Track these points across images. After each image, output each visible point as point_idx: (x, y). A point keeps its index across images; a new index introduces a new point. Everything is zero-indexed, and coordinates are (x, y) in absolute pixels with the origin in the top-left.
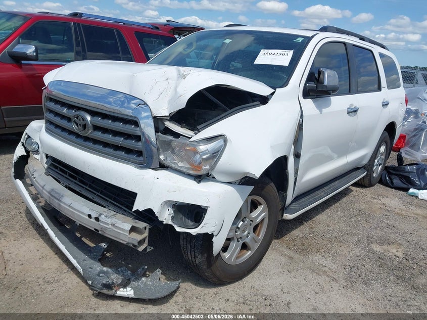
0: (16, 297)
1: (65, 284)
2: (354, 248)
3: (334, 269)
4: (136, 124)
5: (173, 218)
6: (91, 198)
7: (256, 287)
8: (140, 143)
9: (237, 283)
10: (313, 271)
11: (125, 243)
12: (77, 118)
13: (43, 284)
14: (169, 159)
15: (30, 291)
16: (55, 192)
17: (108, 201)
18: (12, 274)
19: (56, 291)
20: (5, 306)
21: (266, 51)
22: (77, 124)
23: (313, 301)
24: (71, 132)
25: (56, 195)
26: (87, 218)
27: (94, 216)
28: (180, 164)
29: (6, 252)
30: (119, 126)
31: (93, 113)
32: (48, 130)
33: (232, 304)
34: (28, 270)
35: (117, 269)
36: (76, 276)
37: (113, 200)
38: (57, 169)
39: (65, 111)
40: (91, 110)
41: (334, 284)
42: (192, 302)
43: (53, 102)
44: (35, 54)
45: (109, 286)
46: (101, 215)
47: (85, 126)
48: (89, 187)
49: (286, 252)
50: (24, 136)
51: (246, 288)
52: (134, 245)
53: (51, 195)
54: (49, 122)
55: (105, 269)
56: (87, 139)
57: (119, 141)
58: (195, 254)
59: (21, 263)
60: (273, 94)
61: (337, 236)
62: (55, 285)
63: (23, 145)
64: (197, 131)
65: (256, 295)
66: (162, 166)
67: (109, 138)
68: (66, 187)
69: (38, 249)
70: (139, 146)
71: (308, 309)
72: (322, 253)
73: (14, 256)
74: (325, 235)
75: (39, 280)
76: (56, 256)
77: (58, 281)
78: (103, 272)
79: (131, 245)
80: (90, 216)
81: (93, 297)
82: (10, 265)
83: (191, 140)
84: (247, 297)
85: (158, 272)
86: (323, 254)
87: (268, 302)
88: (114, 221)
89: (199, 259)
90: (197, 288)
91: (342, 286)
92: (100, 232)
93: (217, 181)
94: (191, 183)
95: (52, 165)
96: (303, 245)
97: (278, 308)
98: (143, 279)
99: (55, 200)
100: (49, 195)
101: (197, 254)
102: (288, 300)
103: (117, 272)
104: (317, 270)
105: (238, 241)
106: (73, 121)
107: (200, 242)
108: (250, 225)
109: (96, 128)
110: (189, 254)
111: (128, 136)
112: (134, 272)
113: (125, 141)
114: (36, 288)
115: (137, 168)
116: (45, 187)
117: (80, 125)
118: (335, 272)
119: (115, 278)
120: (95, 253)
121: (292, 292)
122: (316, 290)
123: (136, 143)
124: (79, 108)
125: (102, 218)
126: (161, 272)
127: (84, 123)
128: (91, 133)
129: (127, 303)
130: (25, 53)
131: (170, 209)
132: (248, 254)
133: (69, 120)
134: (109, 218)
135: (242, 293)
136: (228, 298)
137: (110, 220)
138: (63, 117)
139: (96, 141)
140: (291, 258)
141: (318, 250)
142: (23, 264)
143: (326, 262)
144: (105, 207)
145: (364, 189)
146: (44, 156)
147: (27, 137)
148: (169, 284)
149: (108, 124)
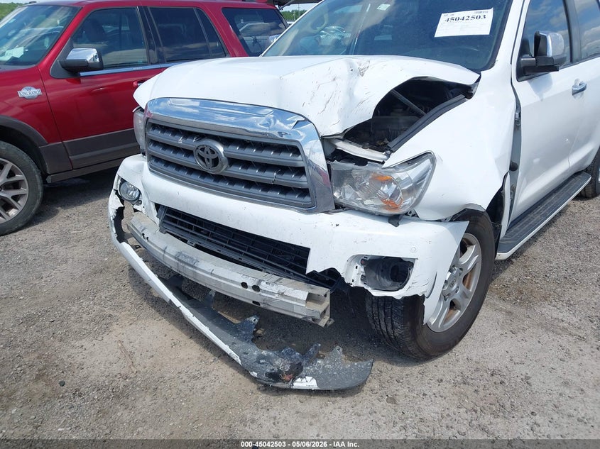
0: (160, 401)
1: (217, 377)
2: (596, 290)
3: (577, 324)
4: (296, 150)
5: (363, 279)
6: (237, 259)
7: (474, 359)
8: (304, 178)
9: (446, 356)
10: (547, 329)
11: (301, 317)
12: (203, 149)
13: (188, 380)
14: (348, 196)
15: (174, 391)
16: (185, 256)
17: (262, 261)
18: (145, 370)
19: (208, 389)
20: (151, 413)
21: (449, 15)
22: (203, 159)
23: (560, 373)
24: (191, 170)
25: (188, 260)
26: (241, 287)
27: (250, 283)
28: (367, 202)
29: (126, 341)
30: (269, 156)
31: (226, 141)
32: (153, 169)
33: (449, 386)
34: (162, 363)
35: (280, 351)
36: (227, 366)
37: (268, 259)
38: (176, 223)
39: (180, 141)
40: (221, 137)
41: (582, 345)
42: (393, 388)
43: (158, 129)
44: (98, 60)
45: (275, 376)
46: (260, 281)
47: (216, 162)
48: (229, 244)
49: (501, 305)
50: (116, 182)
51: (461, 362)
52: (314, 320)
53: (179, 260)
54: (154, 158)
55: (264, 352)
56: (218, 178)
57: (271, 176)
58: (392, 324)
59: (149, 354)
60: (478, 80)
61: (567, 276)
62: (205, 380)
63: (117, 193)
64: (389, 152)
65: (477, 370)
66: (339, 207)
67: (254, 174)
68: (197, 247)
69: (165, 333)
70: (303, 181)
71: (557, 383)
72: (551, 302)
73: (137, 346)
74: (548, 275)
75: (181, 375)
76: (192, 341)
77: (206, 375)
78: (264, 358)
79: (311, 320)
80: (244, 285)
81: (259, 393)
82: (138, 360)
83: (384, 166)
84: (467, 374)
85: (338, 351)
86: (554, 303)
87: (497, 379)
88: (282, 288)
89: (399, 330)
90: (394, 367)
91: (595, 347)
92: (262, 306)
93: (421, 220)
94: (385, 228)
95: (167, 218)
96: (521, 292)
97: (513, 386)
98: (319, 362)
99: (187, 267)
100: (176, 261)
101: (396, 324)
102: (524, 373)
103: (282, 356)
104: (550, 326)
105: (445, 300)
106: (195, 154)
107: (400, 308)
108: (460, 274)
109: (233, 161)
110: (383, 323)
111: (283, 169)
112: (304, 353)
113: (279, 176)
114: (182, 387)
115: (301, 212)
116: (167, 251)
117: (208, 160)
118: (579, 328)
119: (281, 364)
120: (244, 332)
121: (528, 362)
122: (560, 356)
123: (297, 179)
124: (201, 136)
125: (263, 286)
126: (341, 350)
127: (214, 156)
128: (226, 169)
129: (308, 397)
130: (84, 61)
131: (359, 266)
132: (458, 314)
133: (189, 153)
134: (273, 285)
135: (456, 369)
136: (441, 377)
137: (275, 287)
138: (177, 149)
139: (233, 180)
140: (510, 313)
141: (545, 298)
142: (153, 356)
143: (561, 315)
144: (261, 270)
145: (586, 202)
146: (153, 207)
147: (120, 181)
148: (357, 366)
149: (251, 154)
